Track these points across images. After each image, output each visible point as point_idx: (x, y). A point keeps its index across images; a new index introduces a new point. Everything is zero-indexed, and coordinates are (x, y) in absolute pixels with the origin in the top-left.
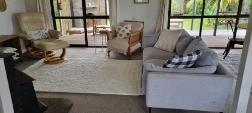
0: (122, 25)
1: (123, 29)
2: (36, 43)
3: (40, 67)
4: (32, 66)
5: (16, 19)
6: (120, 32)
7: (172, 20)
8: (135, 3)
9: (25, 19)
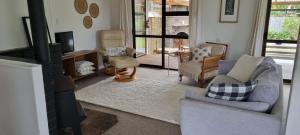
0: (201, 47)
1: (201, 51)
2: (111, 59)
3: (109, 82)
4: (103, 82)
5: (100, 35)
6: (197, 55)
7: (268, 44)
8: (220, 21)
9: (106, 36)
